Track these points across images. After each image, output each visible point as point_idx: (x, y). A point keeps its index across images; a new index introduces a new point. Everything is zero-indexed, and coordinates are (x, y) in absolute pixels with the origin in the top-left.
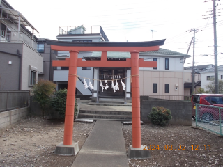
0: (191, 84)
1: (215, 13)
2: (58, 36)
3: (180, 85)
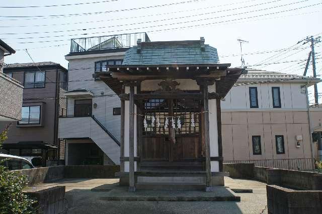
2: (68, 55)
3: (304, 137)
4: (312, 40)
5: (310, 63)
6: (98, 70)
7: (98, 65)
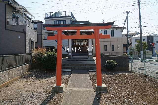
0: (127, 44)
1: (139, 2)
2: (45, 19)
3: (120, 46)
4: (128, 12)
5: (127, 20)
6: (55, 24)
7: (55, 22)
